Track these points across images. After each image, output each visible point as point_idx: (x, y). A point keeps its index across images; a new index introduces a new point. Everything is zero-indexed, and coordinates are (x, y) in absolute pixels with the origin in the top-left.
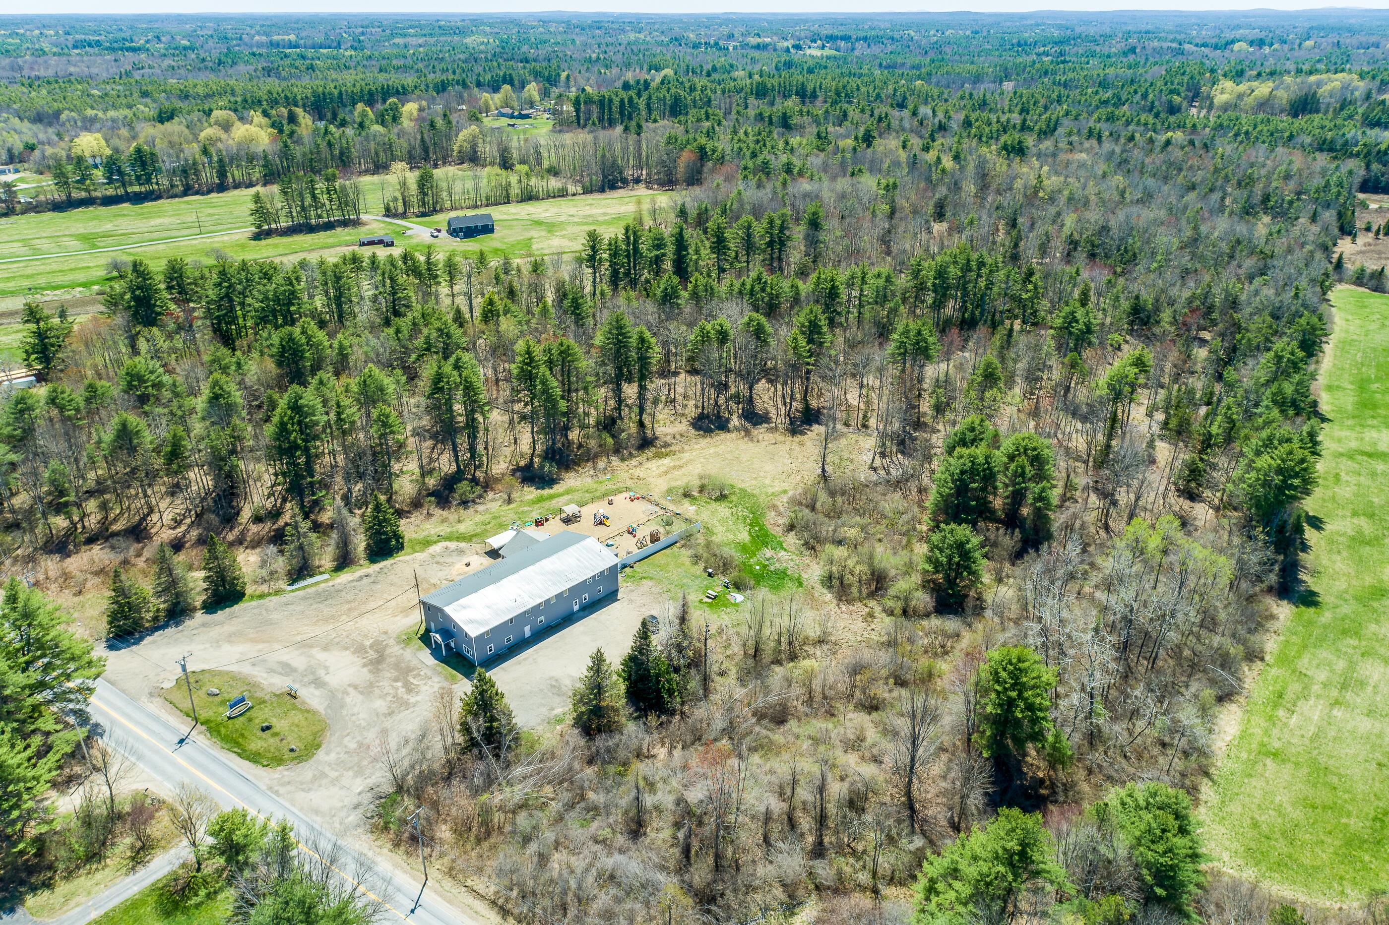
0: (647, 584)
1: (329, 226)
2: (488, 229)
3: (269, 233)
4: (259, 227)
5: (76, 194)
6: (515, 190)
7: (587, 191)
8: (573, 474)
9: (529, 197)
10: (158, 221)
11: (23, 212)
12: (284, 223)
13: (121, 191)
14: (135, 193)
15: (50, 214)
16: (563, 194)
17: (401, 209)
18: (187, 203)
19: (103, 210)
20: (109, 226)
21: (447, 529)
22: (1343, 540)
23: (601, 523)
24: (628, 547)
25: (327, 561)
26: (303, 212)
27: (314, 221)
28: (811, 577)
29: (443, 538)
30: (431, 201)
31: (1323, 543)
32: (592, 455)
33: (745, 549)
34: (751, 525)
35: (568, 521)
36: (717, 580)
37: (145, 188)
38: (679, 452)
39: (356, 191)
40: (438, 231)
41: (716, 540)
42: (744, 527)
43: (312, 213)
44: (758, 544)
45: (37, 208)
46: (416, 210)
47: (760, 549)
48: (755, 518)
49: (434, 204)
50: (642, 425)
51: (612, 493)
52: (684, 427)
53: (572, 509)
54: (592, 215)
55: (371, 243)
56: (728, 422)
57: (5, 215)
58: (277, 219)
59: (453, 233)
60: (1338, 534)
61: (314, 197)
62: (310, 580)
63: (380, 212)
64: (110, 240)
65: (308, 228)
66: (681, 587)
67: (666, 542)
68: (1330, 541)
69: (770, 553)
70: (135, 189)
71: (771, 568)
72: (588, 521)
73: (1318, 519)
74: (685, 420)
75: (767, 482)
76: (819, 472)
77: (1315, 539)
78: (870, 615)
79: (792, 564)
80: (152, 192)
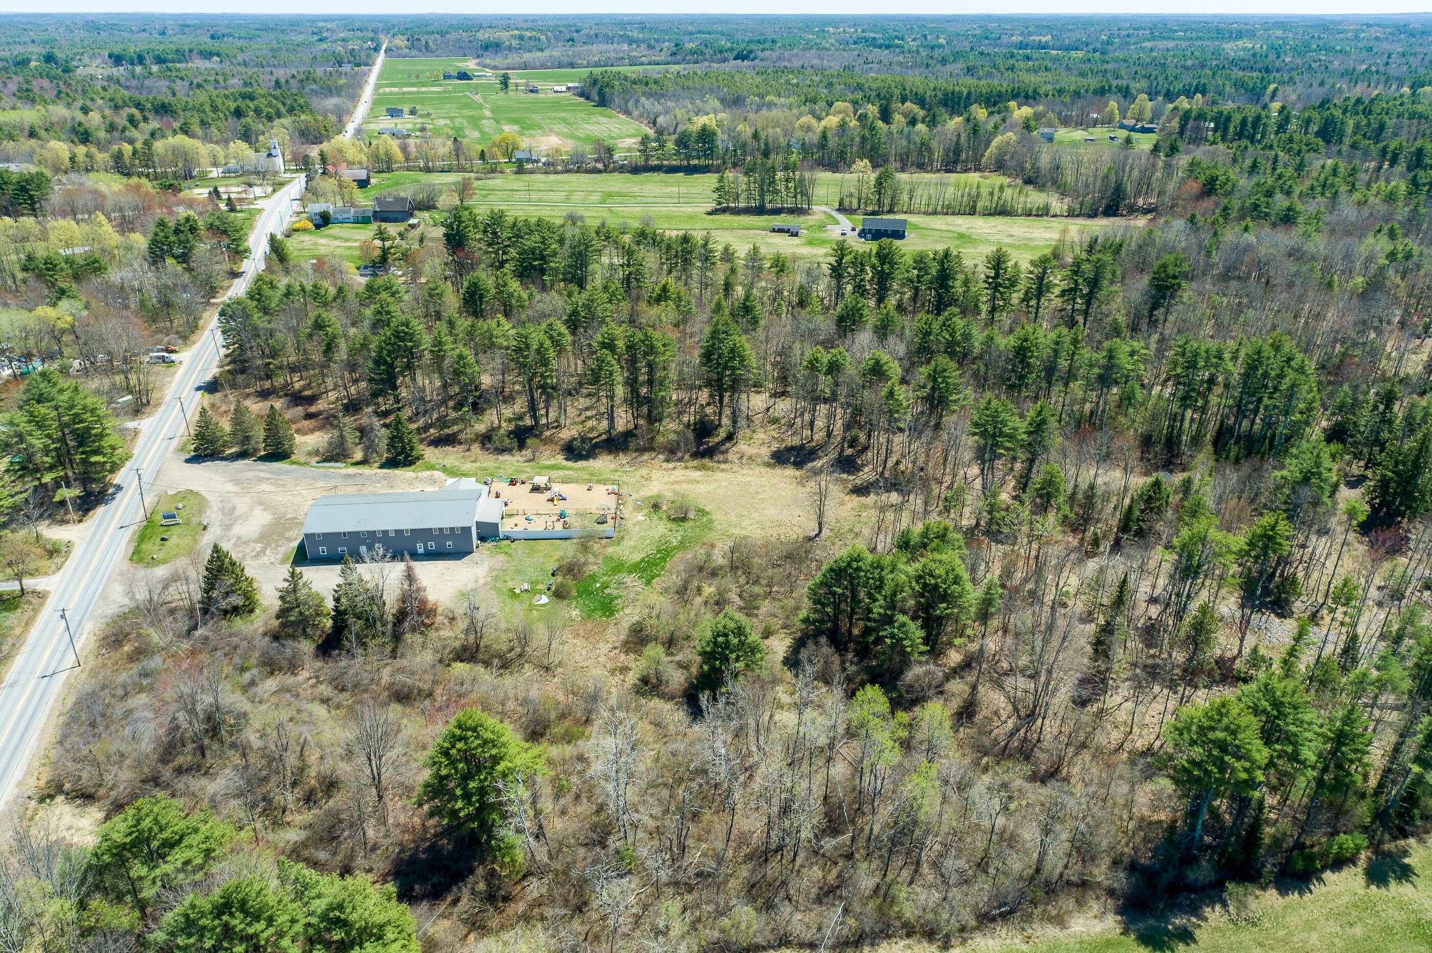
0: (502, 557)
1: (777, 212)
2: (899, 235)
3: (724, 211)
4: (720, 203)
5: (654, 162)
6: (982, 204)
7: (1070, 214)
8: (611, 457)
9: (1003, 211)
10: (680, 189)
11: (610, 172)
12: (742, 205)
13: (684, 163)
14: (694, 166)
15: (628, 175)
16: (1044, 212)
17: (855, 205)
19: (663, 176)
20: (638, 189)
21: (457, 463)
22: (1395, 916)
23: (552, 500)
24: (538, 527)
25: (359, 455)
26: (762, 196)
27: (769, 206)
28: (629, 616)
29: (444, 469)
30: (887, 201)
31: (1345, 899)
32: (649, 448)
33: (618, 567)
34: (659, 552)
35: (536, 489)
36: (553, 580)
37: (702, 162)
38: (723, 470)
39: (813, 182)
40: (853, 229)
41: (610, 550)
42: (651, 550)
43: (768, 198)
44: (635, 568)
45: (621, 169)
46: (870, 209)
47: (630, 572)
48: (675, 548)
49: (892, 205)
50: (730, 437)
51: (604, 482)
52: (765, 452)
53: (541, 480)
54: (1031, 239)
55: (781, 231)
56: (813, 460)
57: (600, 172)
58: (737, 198)
59: (862, 234)
60: (1402, 906)
61: (773, 182)
62: (332, 464)
63: (837, 206)
64: (619, 199)
65: (760, 210)
66: (519, 572)
67: (567, 533)
68: (1363, 906)
69: (630, 579)
70: (696, 162)
71: (607, 591)
72: (548, 495)
73: (1405, 873)
74: (775, 446)
75: (744, 524)
76: (813, 534)
77: (1341, 887)
78: (624, 670)
79: (632, 596)
80: (707, 166)
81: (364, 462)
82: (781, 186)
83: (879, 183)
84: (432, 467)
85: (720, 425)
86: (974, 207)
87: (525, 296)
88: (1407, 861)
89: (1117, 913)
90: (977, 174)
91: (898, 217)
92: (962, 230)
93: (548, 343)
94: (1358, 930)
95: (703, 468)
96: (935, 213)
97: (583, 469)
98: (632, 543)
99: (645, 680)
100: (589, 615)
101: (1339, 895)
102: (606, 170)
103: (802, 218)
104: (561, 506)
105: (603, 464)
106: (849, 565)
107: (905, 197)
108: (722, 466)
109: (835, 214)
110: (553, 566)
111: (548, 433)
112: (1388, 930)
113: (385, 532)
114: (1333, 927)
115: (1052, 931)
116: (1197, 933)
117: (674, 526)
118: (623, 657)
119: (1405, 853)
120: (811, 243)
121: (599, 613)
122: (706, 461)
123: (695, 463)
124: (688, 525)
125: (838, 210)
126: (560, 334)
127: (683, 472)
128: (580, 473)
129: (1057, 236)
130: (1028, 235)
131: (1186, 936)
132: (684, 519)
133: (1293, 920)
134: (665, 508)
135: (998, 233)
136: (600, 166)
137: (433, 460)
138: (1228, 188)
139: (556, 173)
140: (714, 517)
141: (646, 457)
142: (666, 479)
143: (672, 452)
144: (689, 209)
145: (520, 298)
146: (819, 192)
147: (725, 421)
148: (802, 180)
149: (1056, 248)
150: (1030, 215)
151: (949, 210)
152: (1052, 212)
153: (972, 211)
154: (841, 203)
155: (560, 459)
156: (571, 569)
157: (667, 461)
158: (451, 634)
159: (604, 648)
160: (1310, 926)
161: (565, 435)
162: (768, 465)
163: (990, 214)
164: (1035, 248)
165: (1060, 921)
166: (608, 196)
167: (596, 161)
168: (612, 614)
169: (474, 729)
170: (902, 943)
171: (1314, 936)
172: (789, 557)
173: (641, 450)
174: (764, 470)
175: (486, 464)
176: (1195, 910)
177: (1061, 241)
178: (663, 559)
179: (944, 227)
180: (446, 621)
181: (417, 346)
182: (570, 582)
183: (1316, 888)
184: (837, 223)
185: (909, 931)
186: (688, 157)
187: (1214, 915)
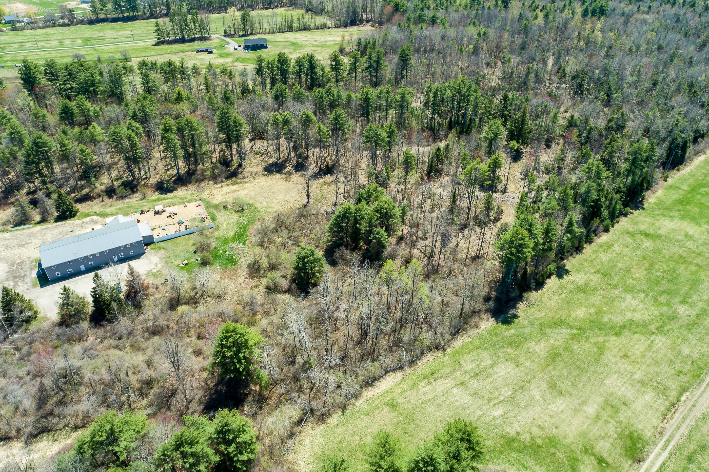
0: (162, 251)
1: (192, 40)
2: (264, 47)
3: (163, 42)
4: (159, 39)
5: (101, 16)
6: (295, 25)
7: (337, 26)
8: (184, 188)
9: (305, 28)
10: (124, 32)
11: (76, 25)
12: (172, 38)
13: (121, 15)
14: (127, 17)
15: (87, 26)
16: (323, 27)
17: (233, 32)
18: (147, 23)
19: (110, 25)
20: (101, 34)
21: (102, 210)
22: (571, 287)
23: (170, 216)
24: (171, 231)
25: (38, 218)
26: (182, 32)
27: (186, 37)
28: (245, 261)
29: (96, 214)
30: (249, 28)
31: (556, 287)
32: (202, 179)
33: (225, 241)
34: (240, 228)
35: (157, 213)
36: (196, 256)
37: (131, 14)
38: (246, 182)
39: (208, 22)
40: (240, 46)
41: (216, 234)
42: (236, 229)
43: (186, 33)
44: (234, 239)
45: (82, 22)
46: (241, 33)
47: (233, 242)
48: (247, 225)
49: (251, 30)
50: (240, 165)
51: (191, 201)
52: (260, 169)
53: (159, 208)
54: (326, 41)
55: (202, 51)
56: (285, 168)
57: (68, 25)
58: (168, 35)
59: (245, 48)
60: (572, 283)
61: (186, 24)
62: (23, 227)
63: (223, 33)
64: (95, 42)
65: (183, 41)
66: (177, 256)
67: (188, 231)
68: (562, 287)
69: (235, 244)
70: (127, 14)
71: (227, 253)
72: (166, 214)
73: (567, 272)
74: (264, 165)
75: (272, 205)
76: (305, 203)
77: (553, 283)
78: (256, 287)
79: (240, 252)
80: (135, 16)
81: (43, 220)
82: (191, 25)
83: (243, 18)
84: (88, 215)
85: (232, 160)
86: (292, 28)
87: (98, 109)
88: (566, 268)
89: (492, 317)
90: (282, 9)
91: (257, 37)
92: (292, 40)
93: (133, 134)
94: (563, 296)
95: (235, 183)
96: (273, 32)
97: (175, 197)
98: (224, 228)
99: (268, 288)
100: (225, 267)
101: (554, 286)
102: (71, 24)
103: (208, 43)
104: (176, 219)
105: (182, 192)
106: (346, 212)
107: (257, 26)
108: (245, 180)
109: (223, 38)
110: (193, 248)
111: (143, 183)
112: (571, 292)
113: (94, 255)
114: (556, 297)
115: (475, 331)
116: (518, 314)
117: (240, 214)
118: (252, 281)
119: (565, 265)
120: (221, 56)
121: (230, 264)
122: (234, 179)
123: (230, 181)
124: (246, 212)
125: (225, 36)
126: (137, 128)
127: (227, 187)
128: (176, 200)
129: (339, 39)
130: (323, 40)
131: (515, 316)
132: (243, 210)
133: (544, 299)
134: (230, 207)
135: (309, 40)
136: (66, 21)
137: (86, 211)
138: (404, 8)
139: (40, 28)
140: (256, 206)
141: (203, 184)
142: (222, 193)
143: (215, 178)
144: (142, 44)
145: (95, 111)
146: (212, 27)
147: (235, 157)
148: (202, 21)
149: (341, 46)
150: (318, 29)
151: (281, 30)
152: (328, 26)
153: (291, 30)
154: (225, 32)
155: (157, 195)
156: (202, 248)
157: (216, 183)
158: (160, 296)
159: (241, 279)
160: (550, 299)
161: (154, 180)
162: (265, 175)
163: (300, 30)
164: (330, 46)
165: (477, 326)
166: (86, 41)
167: (62, 18)
168: (236, 264)
169: (233, 331)
170: (429, 354)
171: (552, 302)
172: (300, 216)
173: (199, 181)
174: (264, 178)
175: (119, 206)
176: (514, 307)
177: (343, 41)
178: (244, 231)
179: (282, 40)
180: (154, 290)
181: (50, 150)
182: (206, 254)
183: (546, 286)
184: (229, 43)
185: (430, 349)
186: (122, 12)
187: (521, 306)
